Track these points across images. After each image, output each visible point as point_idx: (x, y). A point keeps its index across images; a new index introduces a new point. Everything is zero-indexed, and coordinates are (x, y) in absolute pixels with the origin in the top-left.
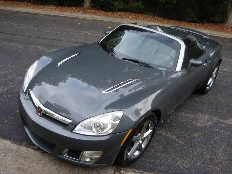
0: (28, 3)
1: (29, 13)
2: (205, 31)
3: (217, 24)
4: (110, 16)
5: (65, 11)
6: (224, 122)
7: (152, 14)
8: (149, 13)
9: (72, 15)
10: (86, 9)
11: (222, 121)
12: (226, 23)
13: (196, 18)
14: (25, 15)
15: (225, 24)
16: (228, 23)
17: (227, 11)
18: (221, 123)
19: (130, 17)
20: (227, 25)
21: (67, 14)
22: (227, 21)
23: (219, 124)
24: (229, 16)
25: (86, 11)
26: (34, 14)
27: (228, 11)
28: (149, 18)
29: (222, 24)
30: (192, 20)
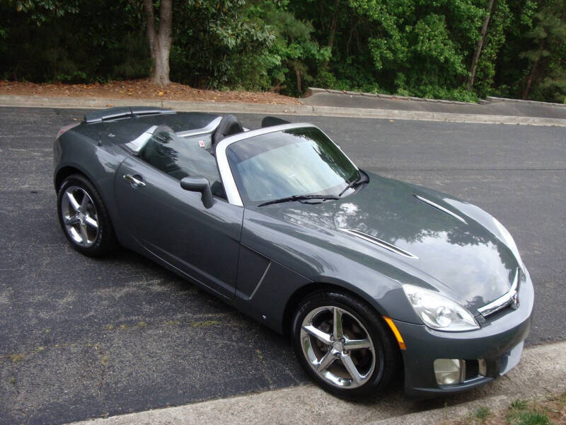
2: (94, 100)
3: (135, 80)
12: (154, 76)
13: (79, 72)
15: (152, 79)
16: (159, 78)
17: (149, 50)
20: (157, 80)
22: (154, 71)
24: (155, 59)
27: (151, 48)
29: (147, 81)
30: (69, 78)
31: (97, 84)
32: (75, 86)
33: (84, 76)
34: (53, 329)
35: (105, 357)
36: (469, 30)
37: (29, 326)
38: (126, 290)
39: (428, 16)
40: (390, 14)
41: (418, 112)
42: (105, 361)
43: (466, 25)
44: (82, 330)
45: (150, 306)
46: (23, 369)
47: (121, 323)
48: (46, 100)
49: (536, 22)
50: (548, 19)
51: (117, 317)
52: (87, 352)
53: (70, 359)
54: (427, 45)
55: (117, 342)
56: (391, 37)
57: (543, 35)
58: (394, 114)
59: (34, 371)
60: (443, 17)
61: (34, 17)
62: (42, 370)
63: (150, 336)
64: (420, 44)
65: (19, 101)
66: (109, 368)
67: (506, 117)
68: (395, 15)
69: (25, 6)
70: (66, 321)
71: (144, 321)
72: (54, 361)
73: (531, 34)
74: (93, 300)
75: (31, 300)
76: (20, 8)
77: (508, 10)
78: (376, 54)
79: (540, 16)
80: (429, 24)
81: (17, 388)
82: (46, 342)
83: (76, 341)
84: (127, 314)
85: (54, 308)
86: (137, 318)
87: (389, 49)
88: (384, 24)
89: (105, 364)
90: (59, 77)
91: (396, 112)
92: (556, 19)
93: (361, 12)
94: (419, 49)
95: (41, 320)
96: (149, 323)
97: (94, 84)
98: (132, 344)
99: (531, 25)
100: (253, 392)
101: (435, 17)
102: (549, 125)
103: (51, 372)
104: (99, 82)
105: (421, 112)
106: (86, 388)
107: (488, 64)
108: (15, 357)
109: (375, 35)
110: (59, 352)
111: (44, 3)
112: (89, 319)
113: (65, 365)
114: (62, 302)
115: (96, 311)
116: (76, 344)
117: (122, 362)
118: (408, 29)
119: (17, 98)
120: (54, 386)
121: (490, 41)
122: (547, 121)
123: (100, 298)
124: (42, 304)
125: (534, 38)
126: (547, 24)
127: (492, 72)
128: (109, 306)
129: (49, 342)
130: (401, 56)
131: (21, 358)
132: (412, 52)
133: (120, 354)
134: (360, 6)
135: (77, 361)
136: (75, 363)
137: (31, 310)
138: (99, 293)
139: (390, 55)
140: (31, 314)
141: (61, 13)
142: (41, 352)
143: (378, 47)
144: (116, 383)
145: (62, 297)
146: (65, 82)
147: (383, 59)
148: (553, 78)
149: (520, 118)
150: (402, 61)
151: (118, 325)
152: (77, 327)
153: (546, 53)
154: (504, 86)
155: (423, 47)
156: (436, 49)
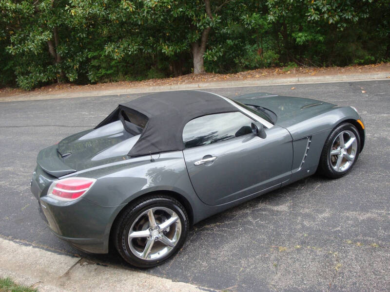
0: (122, 82)
1: (114, 96)
4: (228, 80)
5: (163, 84)
7: (296, 65)
8: (291, 64)
9: (171, 88)
10: (197, 76)
13: (370, 57)
14: (107, 99)
19: (257, 76)
21: (165, 87)
25: (195, 78)
26: (121, 96)
28: (289, 72)
30: (362, 61)
31: (382, 63)
32: (366, 66)
33: (373, 58)
34: (310, 234)
35: (339, 265)
37: (295, 229)
38: (369, 215)
42: (339, 268)
44: (329, 240)
45: (385, 231)
46: (284, 258)
47: (358, 241)
48: (345, 77)
51: (357, 236)
52: (327, 257)
53: (314, 259)
55: (351, 255)
59: (289, 261)
61: (339, 25)
62: (294, 262)
63: (379, 256)
65: (328, 79)
66: (340, 273)
69: (333, 20)
70: (320, 230)
71: (377, 243)
72: (304, 257)
74: (342, 218)
75: (301, 212)
76: (331, 21)
81: (277, 270)
82: (303, 243)
83: (322, 247)
84: (365, 235)
85: (314, 219)
86: (371, 239)
89: (337, 270)
90: (356, 61)
95: (303, 226)
96: (380, 246)
97: (380, 63)
98: (362, 259)
103: (300, 265)
104: (384, 61)
106: (319, 284)
108: (281, 249)
110: (309, 252)
111: (345, 15)
112: (335, 232)
113: (310, 263)
114: (320, 216)
115: (342, 227)
116: (321, 249)
117: (351, 271)
119: (327, 77)
120: (299, 275)
123: (348, 218)
124: (308, 215)
128: (352, 226)
129: (305, 243)
131: (285, 250)
133: (351, 265)
135: (319, 262)
136: (317, 263)
137: (299, 218)
138: (347, 214)
140: (298, 221)
141: (357, 19)
142: (298, 249)
144: (342, 288)
145: (321, 212)
146: (360, 64)
151: (355, 242)
152: (326, 237)
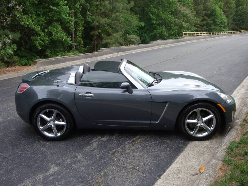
6: (49, 174)
11: (47, 174)
18: (48, 177)
23: (48, 178)
34: (94, 167)
35: (128, 165)
36: (69, 27)
37: (83, 170)
38: (94, 144)
39: (53, 24)
40: (37, 25)
41: (82, 60)
43: (68, 25)
44: (105, 162)
45: (112, 145)
46: (108, 182)
47: (113, 153)
49: (93, 20)
50: (97, 18)
51: (109, 153)
52: (119, 167)
53: (117, 171)
54: (57, 36)
55: (123, 159)
56: (40, 35)
57: (97, 24)
58: (75, 63)
59: (113, 181)
60: (59, 23)
62: (115, 179)
63: (129, 152)
64: (54, 36)
67: (112, 54)
68: (39, 25)
70: (94, 162)
71: (119, 149)
72: (113, 175)
73: (92, 25)
74: (90, 152)
75: (67, 163)
77: (81, 17)
78: (37, 43)
79: (94, 17)
80: (54, 27)
82: (100, 171)
83: (109, 166)
84: (110, 150)
85: (81, 161)
86: (115, 150)
87: (41, 40)
88: (36, 30)
89: (131, 167)
91: (75, 61)
92: (100, 18)
93: (25, 26)
94: (54, 38)
95: (84, 166)
96: (122, 149)
98: (128, 157)
99: (92, 21)
100: (183, 150)
101: (56, 23)
102: (127, 54)
103: (119, 178)
105: (84, 60)
106: (139, 175)
107: (80, 39)
109: (33, 35)
110: (110, 172)
112: (100, 158)
113: (120, 174)
114: (80, 158)
116: (111, 166)
118: (46, 30)
120: (128, 181)
121: (78, 30)
122: (124, 53)
123: (91, 150)
124: (74, 162)
125: (94, 26)
126: (97, 20)
127: (82, 42)
128: (99, 151)
130: (47, 42)
132: (51, 40)
133: (130, 161)
134: (25, 24)
136: (121, 171)
139: (42, 43)
140: (77, 167)
142: (104, 175)
143: (36, 40)
144: (145, 169)
145: (77, 157)
147: (40, 45)
148: (105, 39)
149: (116, 54)
150: (48, 44)
151: (113, 155)
153: (100, 31)
154: (88, 46)
155: (55, 37)
156: (60, 37)
